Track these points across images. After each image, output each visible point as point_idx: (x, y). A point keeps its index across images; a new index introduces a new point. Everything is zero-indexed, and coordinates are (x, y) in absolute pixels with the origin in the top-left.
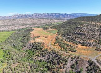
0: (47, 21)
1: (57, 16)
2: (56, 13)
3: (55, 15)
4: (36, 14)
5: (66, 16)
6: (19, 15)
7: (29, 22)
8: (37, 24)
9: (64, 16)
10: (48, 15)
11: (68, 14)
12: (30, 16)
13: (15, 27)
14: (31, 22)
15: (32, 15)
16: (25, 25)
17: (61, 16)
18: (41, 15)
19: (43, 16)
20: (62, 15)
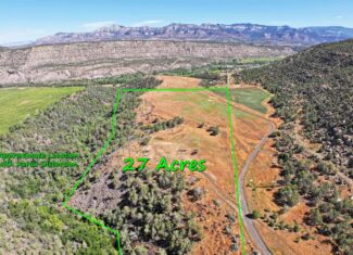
0: (215, 50)
1: (255, 35)
2: (249, 25)
3: (245, 32)
4: (176, 28)
5: (287, 36)
6: (118, 28)
7: (148, 54)
8: (179, 62)
9: (280, 36)
10: (221, 29)
11: (294, 30)
12: (156, 34)
13: (95, 72)
14: (156, 54)
15: (165, 29)
16: (134, 62)
17: (267, 36)
18: (196, 29)
19: (204, 32)
20: (271, 30)
